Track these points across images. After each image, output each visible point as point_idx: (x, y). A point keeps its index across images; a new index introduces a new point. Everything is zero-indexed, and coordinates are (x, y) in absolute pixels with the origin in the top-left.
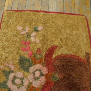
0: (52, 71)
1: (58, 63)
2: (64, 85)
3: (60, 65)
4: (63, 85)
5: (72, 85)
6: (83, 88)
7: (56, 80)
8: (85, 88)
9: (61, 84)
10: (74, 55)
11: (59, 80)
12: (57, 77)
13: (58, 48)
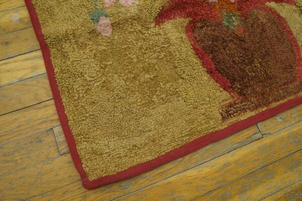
0: (239, 10)
1: (262, 17)
2: (224, 44)
3: (262, 23)
4: (223, 42)
5: (234, 62)
6: (242, 89)
7: (227, 24)
8: (244, 95)
9: (223, 36)
10: (299, 48)
11: (230, 31)
12: (236, 24)
13: (294, 7)
